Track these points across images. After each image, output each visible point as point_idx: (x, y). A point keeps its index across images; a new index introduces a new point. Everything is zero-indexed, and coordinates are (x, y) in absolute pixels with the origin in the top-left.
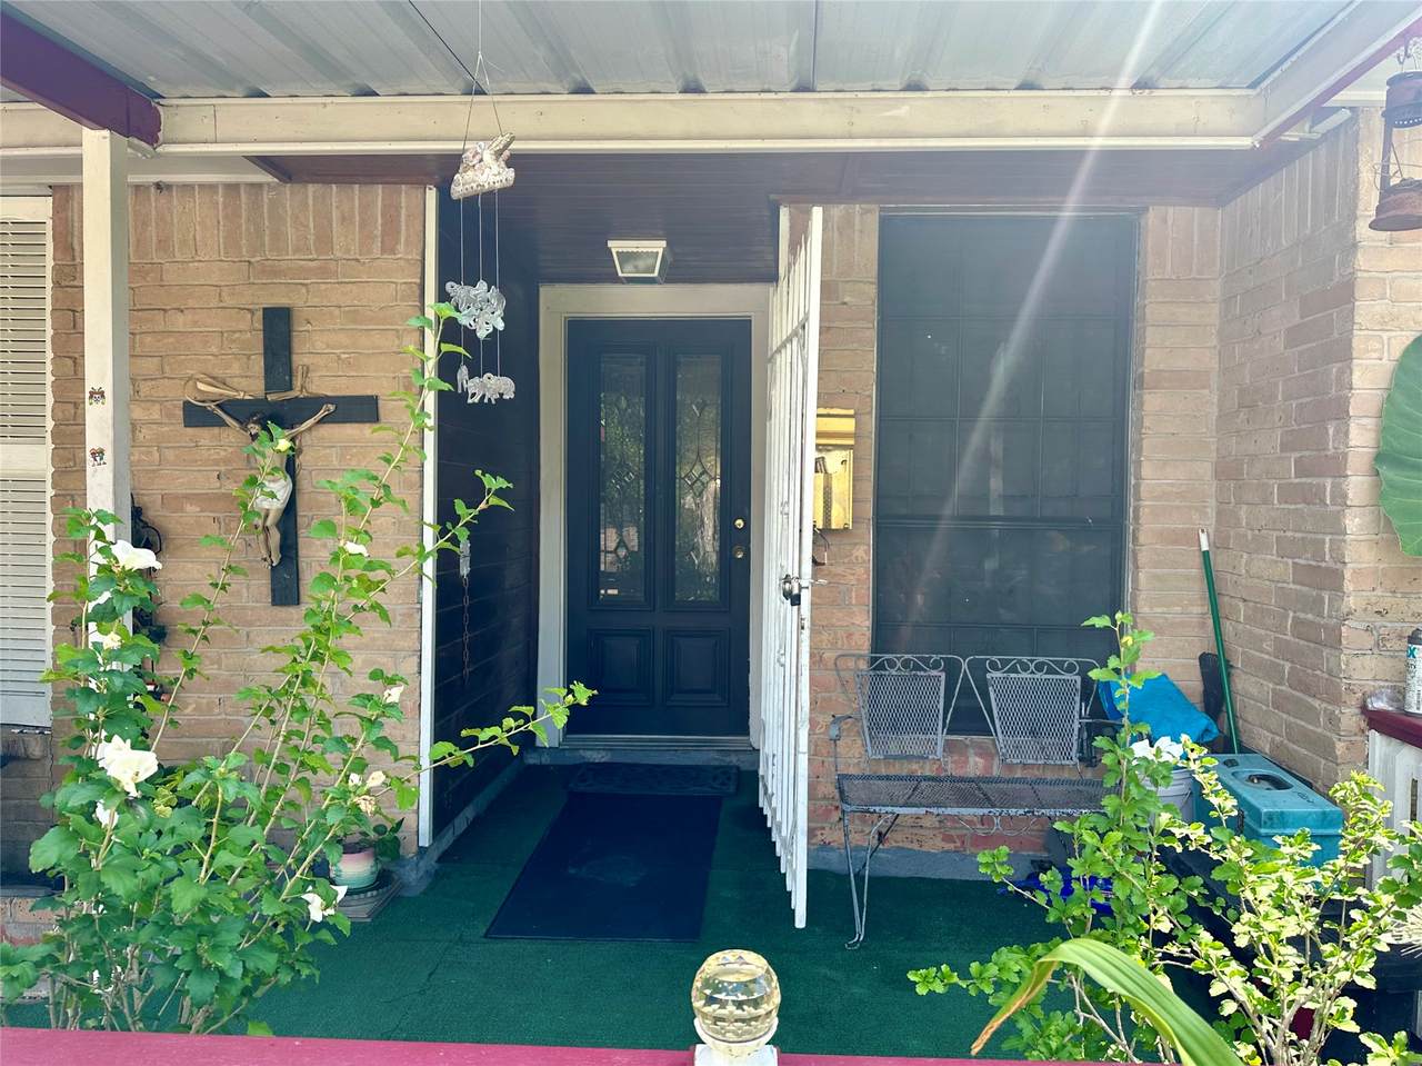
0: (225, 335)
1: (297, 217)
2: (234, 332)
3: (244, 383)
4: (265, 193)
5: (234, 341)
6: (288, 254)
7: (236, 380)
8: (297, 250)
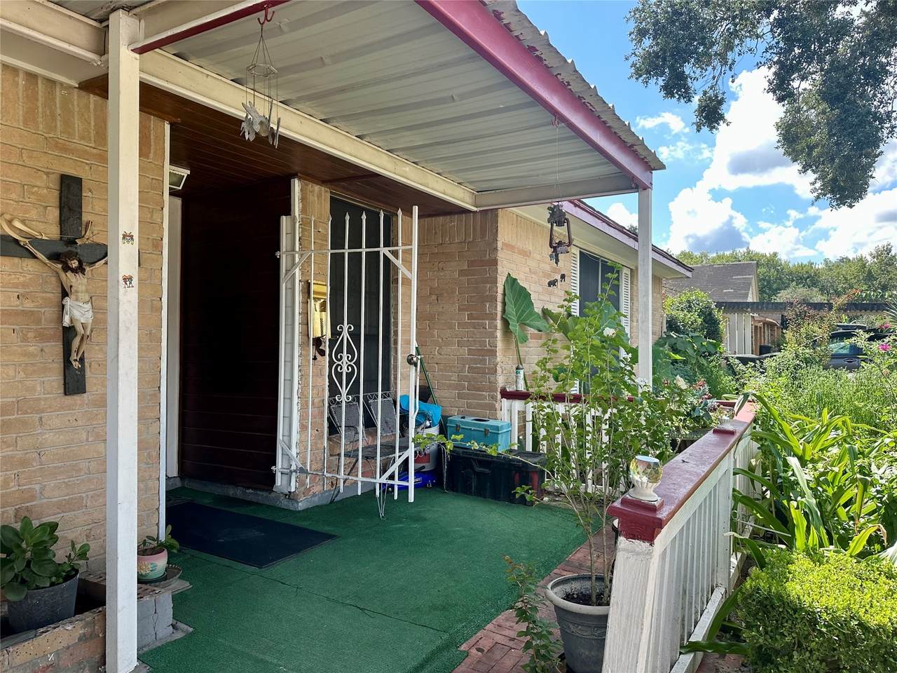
0: (26, 187)
1: (83, 115)
2: (34, 186)
3: (41, 227)
4: (58, 90)
5: (33, 193)
6: (74, 139)
7: (34, 223)
8: (82, 138)
